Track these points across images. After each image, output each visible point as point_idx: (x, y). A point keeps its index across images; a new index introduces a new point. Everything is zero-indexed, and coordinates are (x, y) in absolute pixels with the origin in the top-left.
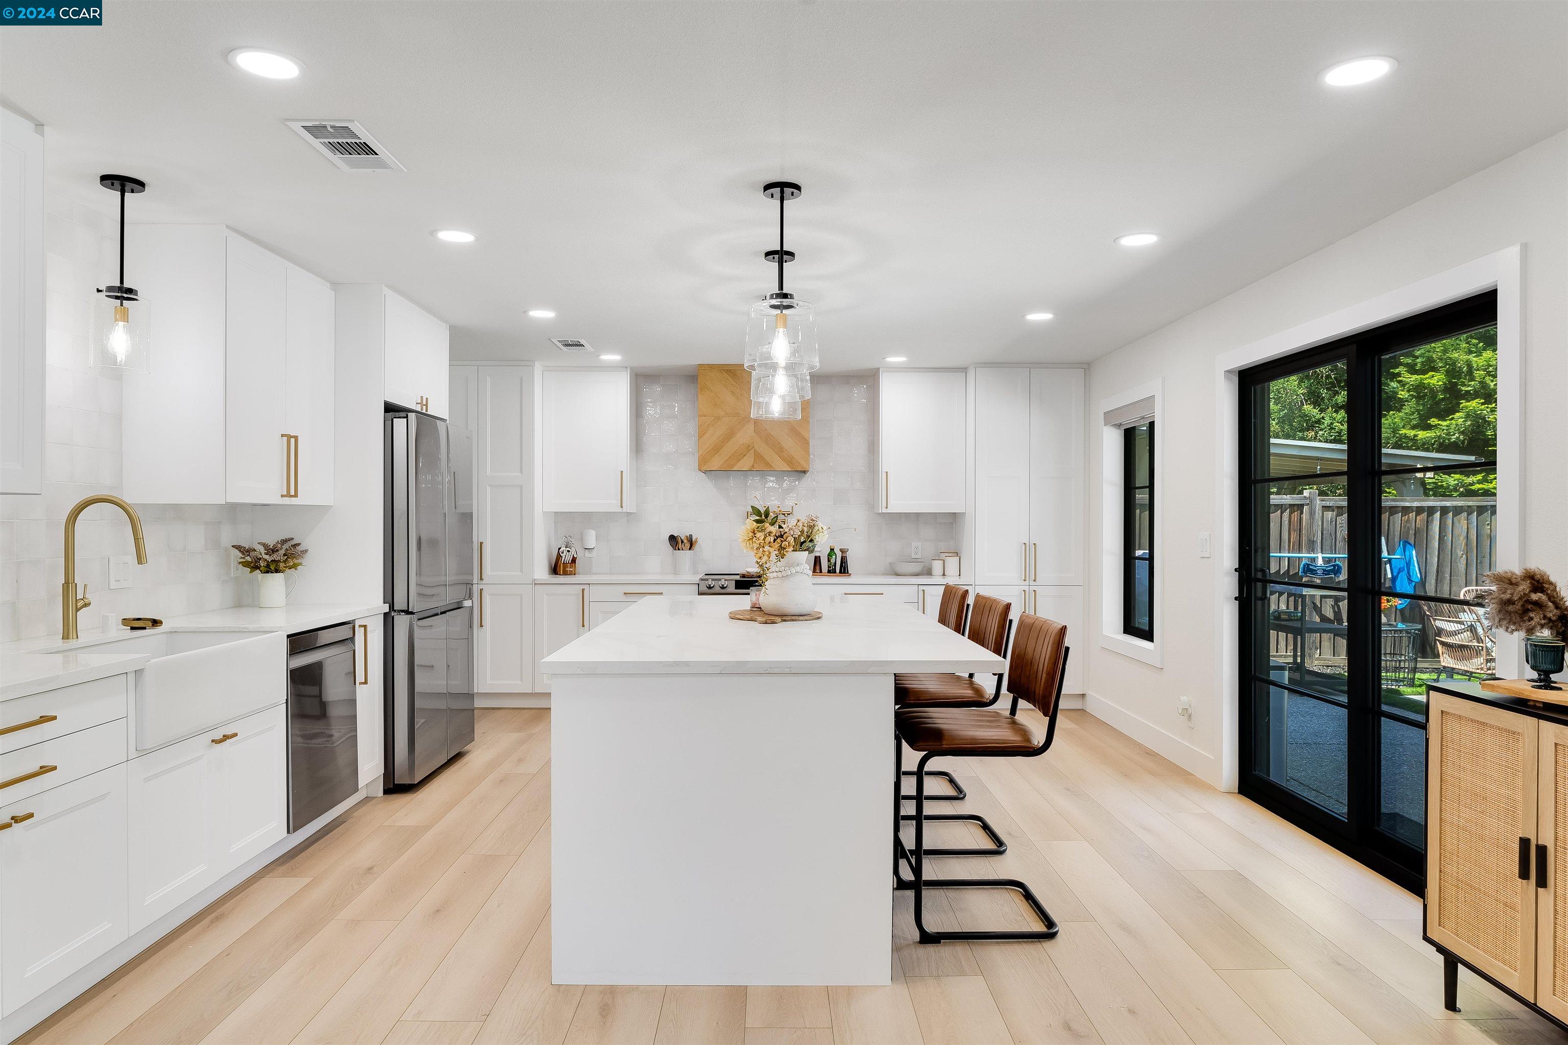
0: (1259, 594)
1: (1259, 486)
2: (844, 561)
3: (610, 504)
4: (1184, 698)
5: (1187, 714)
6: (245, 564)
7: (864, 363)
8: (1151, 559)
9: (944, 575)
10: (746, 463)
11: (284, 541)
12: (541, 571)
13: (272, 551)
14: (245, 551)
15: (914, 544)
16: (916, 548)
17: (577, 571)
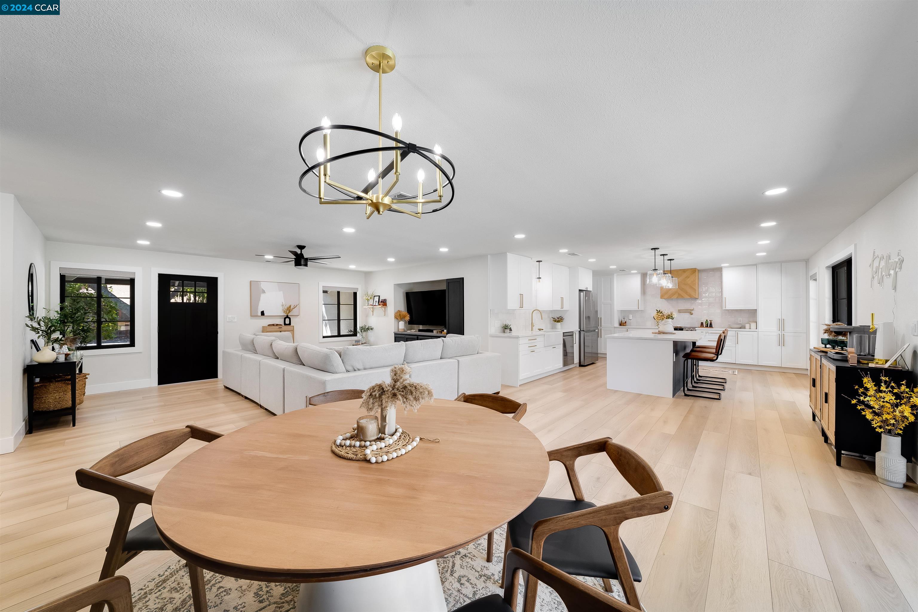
2: (711, 324)
3: (636, 308)
6: (554, 321)
7: (717, 266)
9: (750, 328)
10: (675, 296)
11: (560, 317)
12: (617, 324)
13: (558, 318)
14: (554, 318)
15: (739, 319)
17: (627, 325)
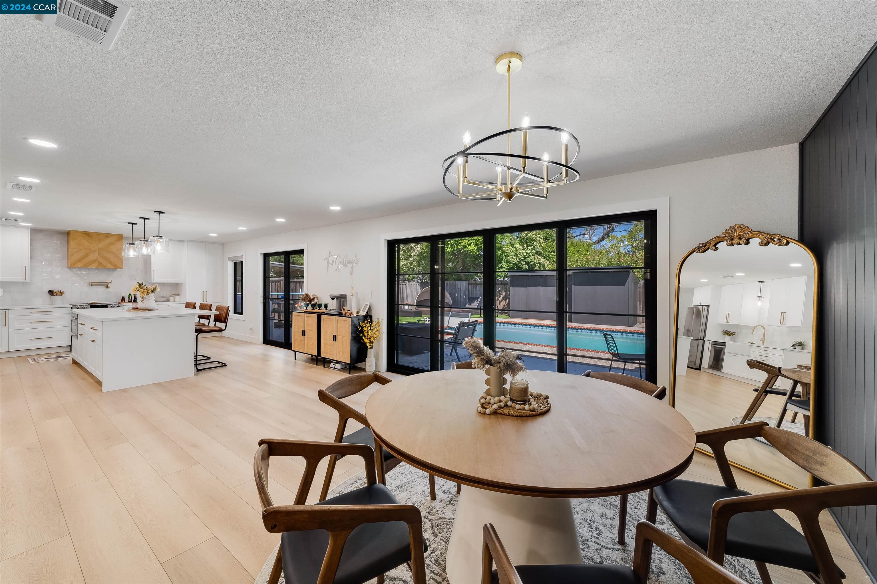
0: (268, 301)
1: (268, 278)
2: (135, 298)
3: (21, 279)
4: (251, 326)
5: (251, 329)
8: (242, 295)
9: (174, 301)
10: (95, 265)
16: (163, 293)
